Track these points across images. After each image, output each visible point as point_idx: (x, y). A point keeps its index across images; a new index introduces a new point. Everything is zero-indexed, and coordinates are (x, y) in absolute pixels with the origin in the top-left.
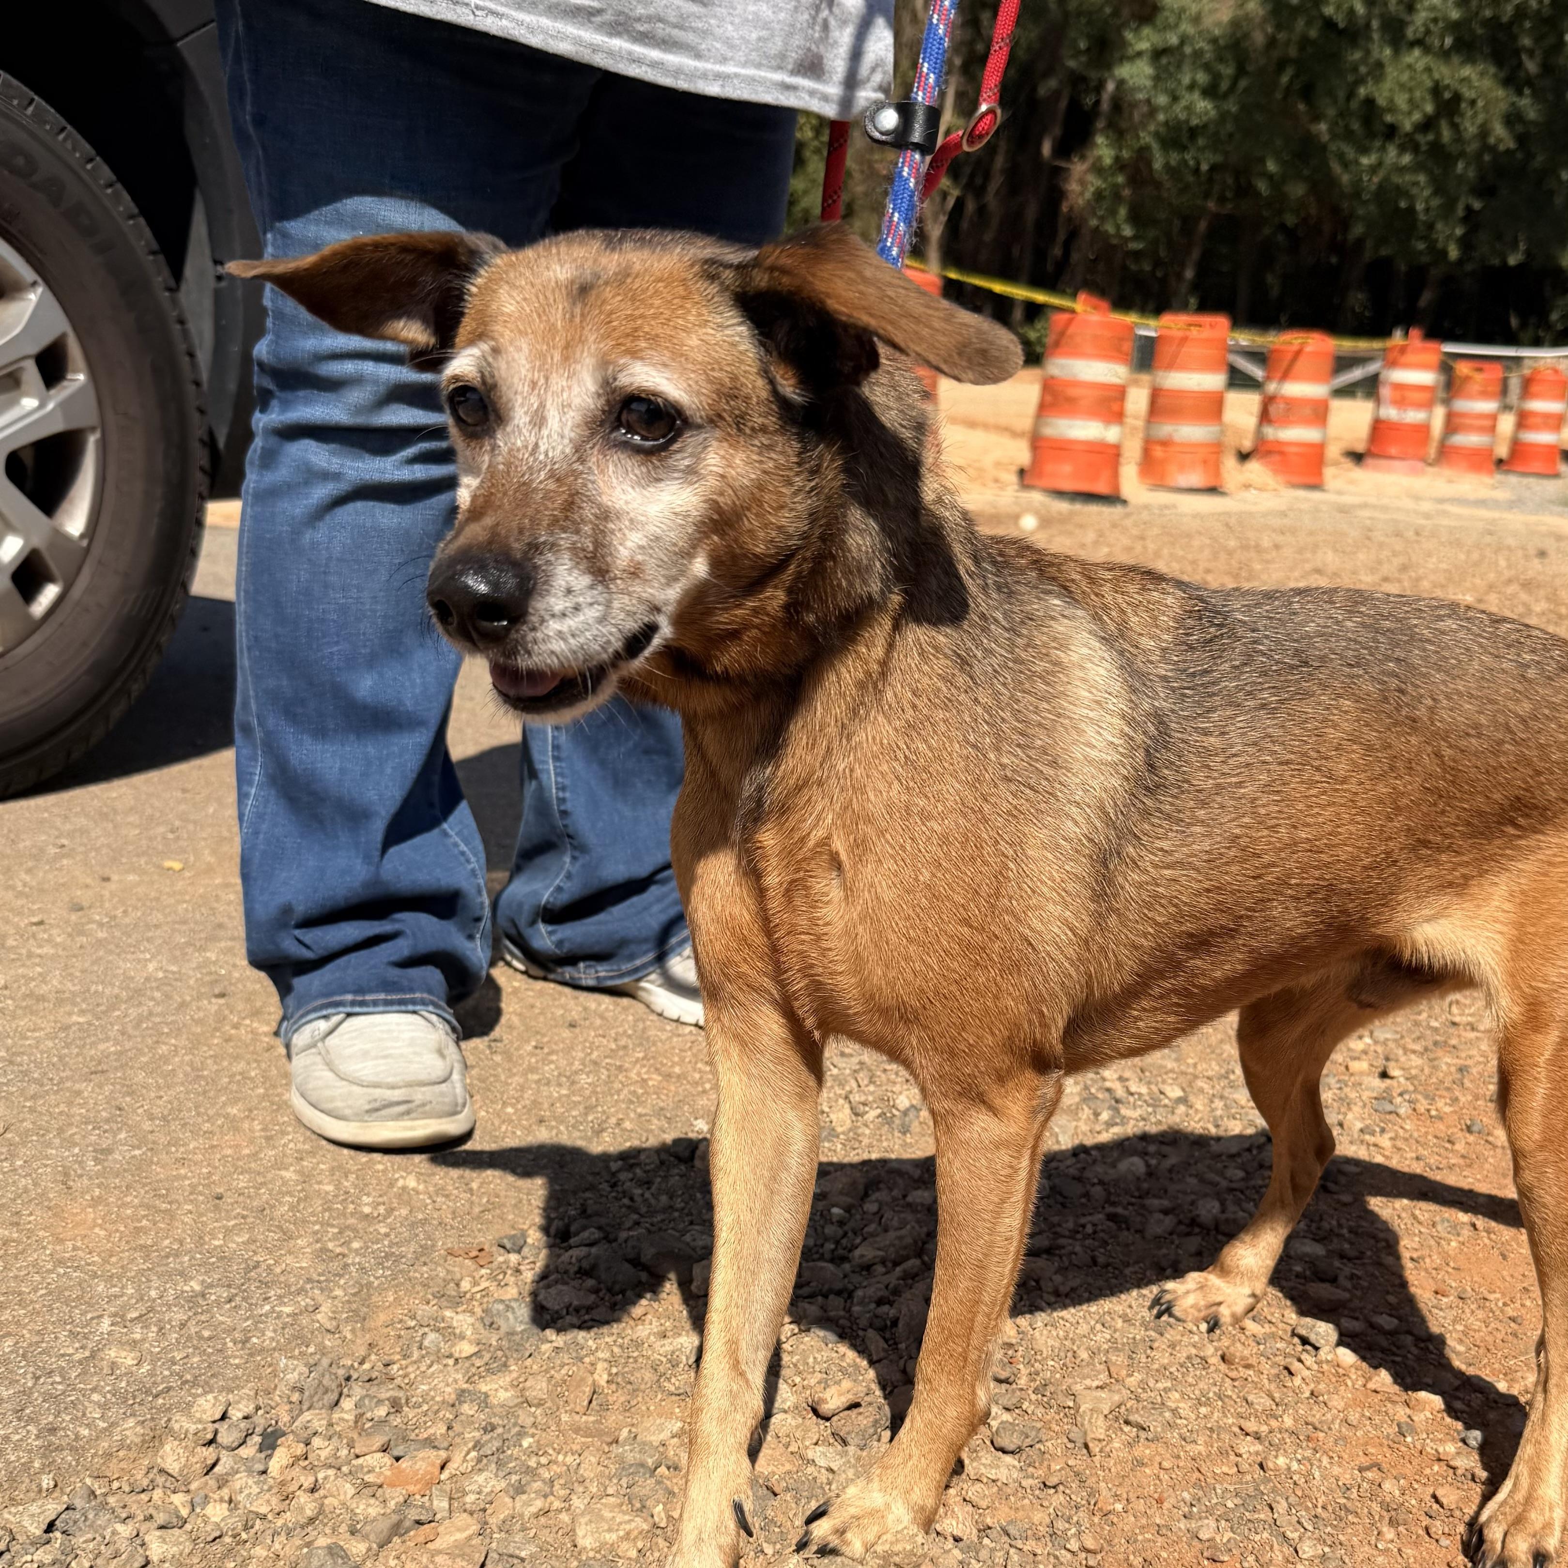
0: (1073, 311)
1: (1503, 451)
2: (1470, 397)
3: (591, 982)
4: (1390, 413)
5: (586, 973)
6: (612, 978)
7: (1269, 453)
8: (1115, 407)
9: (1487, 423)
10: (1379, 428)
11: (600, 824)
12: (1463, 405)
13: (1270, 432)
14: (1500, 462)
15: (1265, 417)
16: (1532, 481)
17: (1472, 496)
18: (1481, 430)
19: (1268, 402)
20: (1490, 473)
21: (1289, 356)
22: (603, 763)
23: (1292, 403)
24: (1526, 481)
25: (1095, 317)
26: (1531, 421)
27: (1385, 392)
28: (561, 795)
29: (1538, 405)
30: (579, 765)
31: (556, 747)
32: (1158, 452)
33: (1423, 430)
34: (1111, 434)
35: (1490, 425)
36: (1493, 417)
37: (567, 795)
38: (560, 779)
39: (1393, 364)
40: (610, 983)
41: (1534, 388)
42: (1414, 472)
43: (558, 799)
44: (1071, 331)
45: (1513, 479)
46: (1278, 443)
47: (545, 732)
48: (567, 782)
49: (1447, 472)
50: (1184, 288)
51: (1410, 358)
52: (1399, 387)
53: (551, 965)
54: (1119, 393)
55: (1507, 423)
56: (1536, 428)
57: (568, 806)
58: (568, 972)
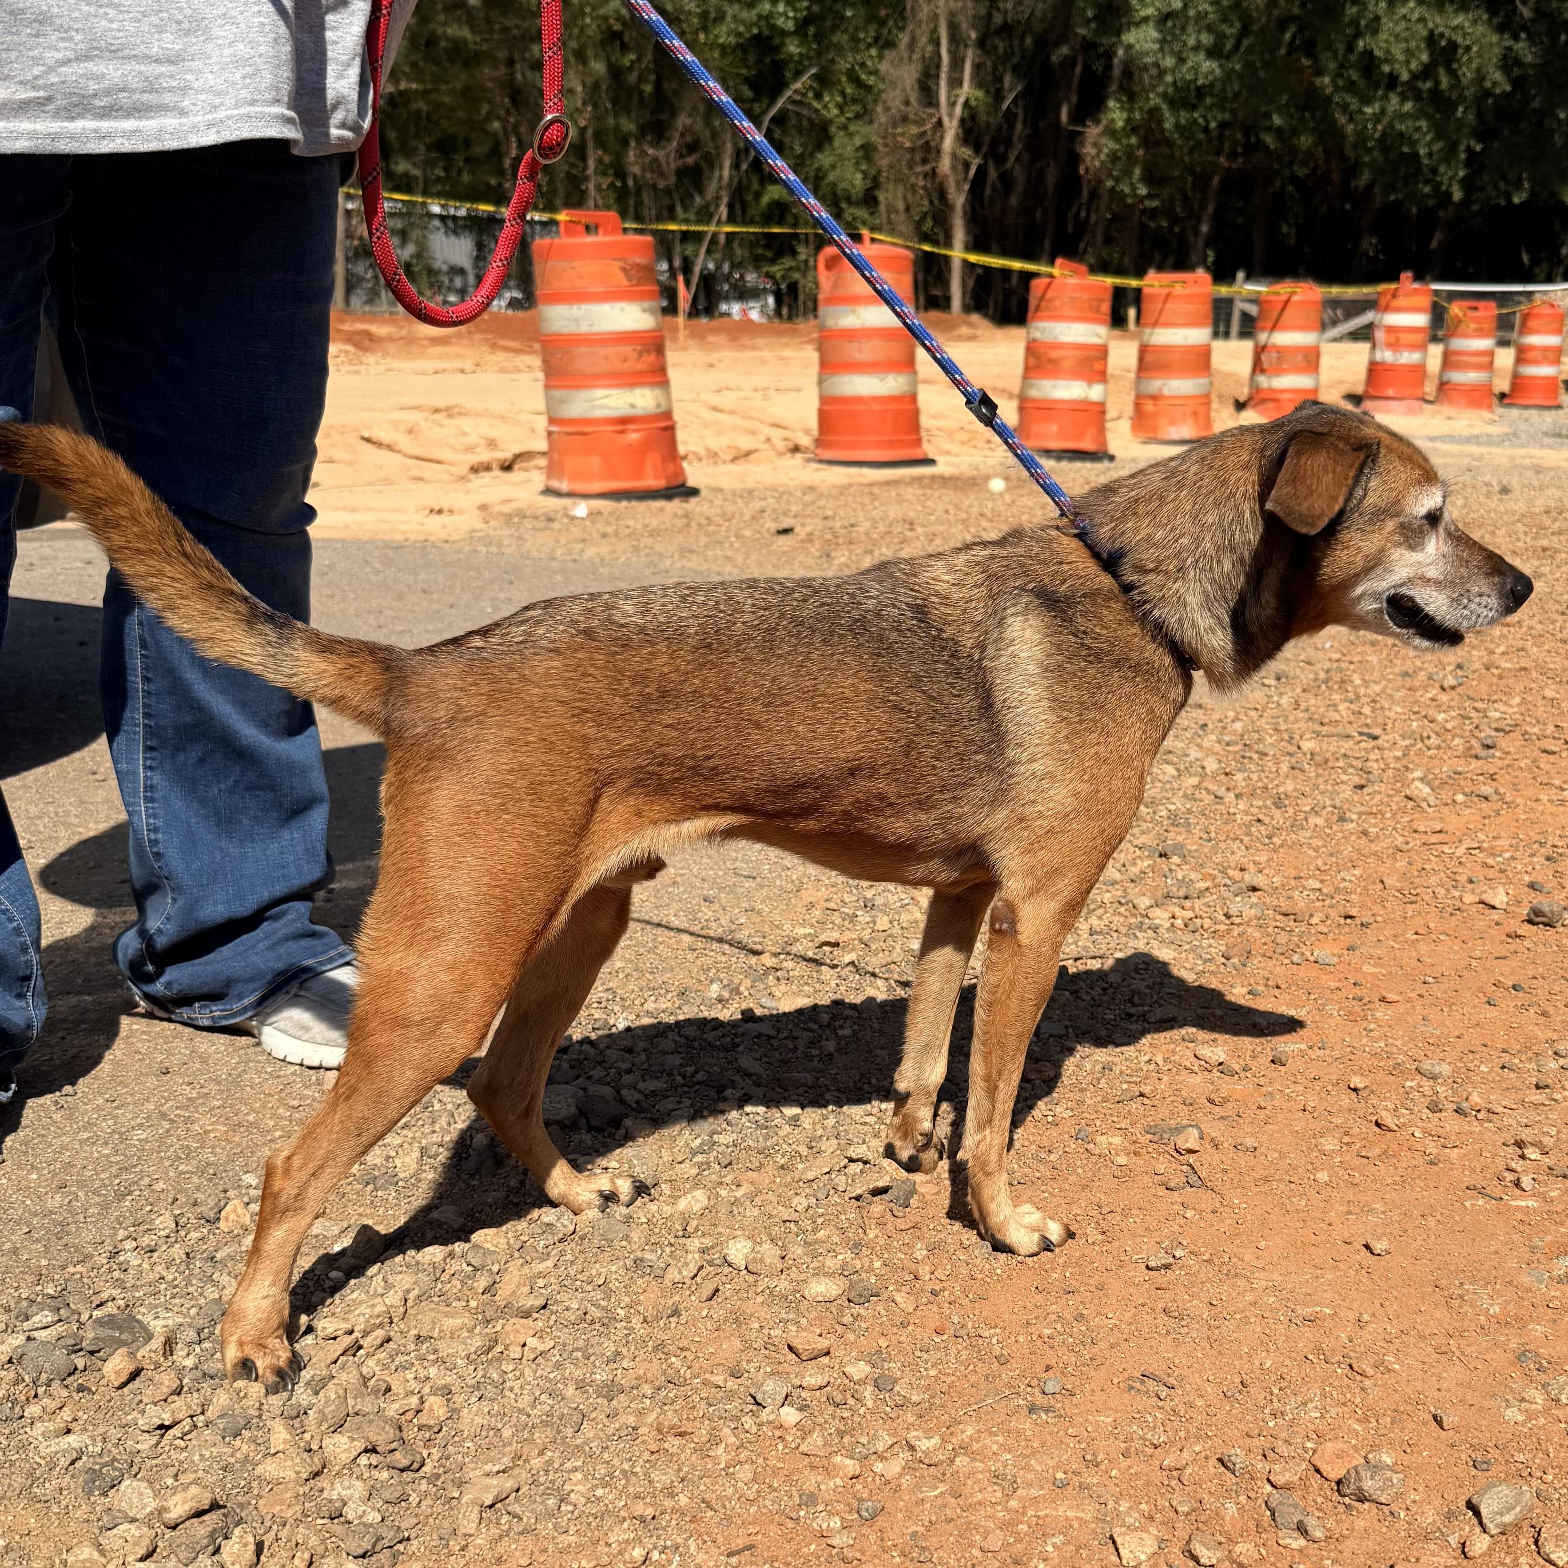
0: (1051, 276)
1: (1503, 385)
2: (1466, 336)
3: (207, 1023)
4: (1386, 356)
5: (203, 1014)
6: (226, 1017)
7: (1264, 400)
8: (1097, 366)
9: (1484, 360)
10: (1374, 369)
11: (196, 865)
12: (1458, 344)
13: (1263, 381)
14: (1503, 396)
15: (1258, 366)
16: (1534, 412)
17: (1466, 433)
18: (1478, 367)
19: (1259, 352)
20: (1489, 407)
21: (1279, 306)
22: (203, 801)
23: (1282, 351)
24: (1526, 413)
25: (1073, 281)
26: (1530, 355)
27: (1379, 335)
28: (153, 836)
29: (1534, 340)
30: (178, 804)
31: (150, 788)
32: (1149, 407)
33: (1419, 371)
34: (1095, 393)
35: (1487, 362)
36: (1491, 354)
37: (160, 836)
38: (151, 821)
39: (1387, 309)
40: (225, 1023)
41: (1532, 323)
42: (1411, 412)
43: (150, 840)
44: (1049, 294)
45: (1515, 412)
46: (1272, 390)
47: (136, 774)
48: (159, 823)
49: (1447, 409)
50: (1201, 243)
51: (1401, 301)
52: (1392, 330)
53: (170, 1006)
54: (1102, 352)
55: (1505, 358)
56: (1535, 362)
57: (161, 848)
58: (185, 1013)
